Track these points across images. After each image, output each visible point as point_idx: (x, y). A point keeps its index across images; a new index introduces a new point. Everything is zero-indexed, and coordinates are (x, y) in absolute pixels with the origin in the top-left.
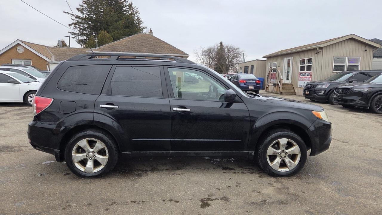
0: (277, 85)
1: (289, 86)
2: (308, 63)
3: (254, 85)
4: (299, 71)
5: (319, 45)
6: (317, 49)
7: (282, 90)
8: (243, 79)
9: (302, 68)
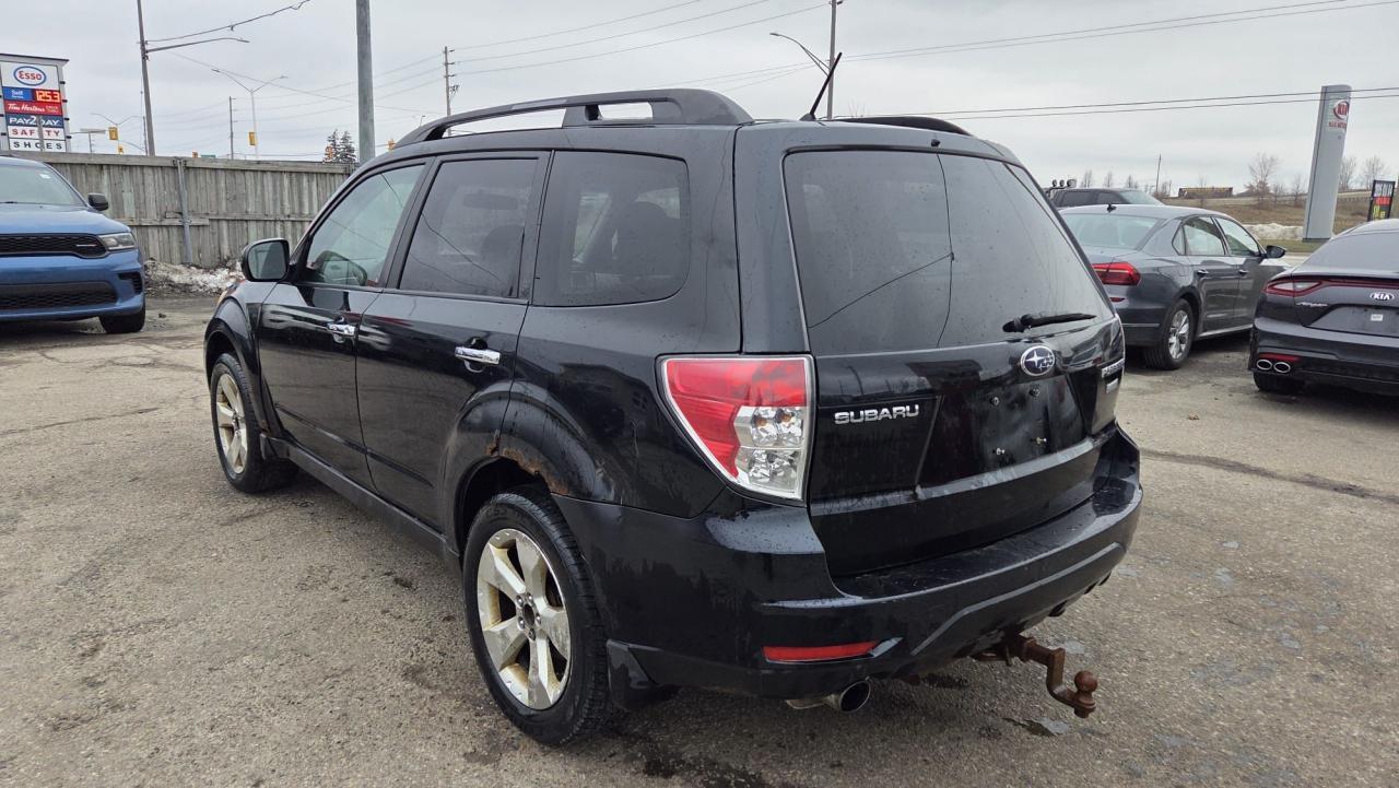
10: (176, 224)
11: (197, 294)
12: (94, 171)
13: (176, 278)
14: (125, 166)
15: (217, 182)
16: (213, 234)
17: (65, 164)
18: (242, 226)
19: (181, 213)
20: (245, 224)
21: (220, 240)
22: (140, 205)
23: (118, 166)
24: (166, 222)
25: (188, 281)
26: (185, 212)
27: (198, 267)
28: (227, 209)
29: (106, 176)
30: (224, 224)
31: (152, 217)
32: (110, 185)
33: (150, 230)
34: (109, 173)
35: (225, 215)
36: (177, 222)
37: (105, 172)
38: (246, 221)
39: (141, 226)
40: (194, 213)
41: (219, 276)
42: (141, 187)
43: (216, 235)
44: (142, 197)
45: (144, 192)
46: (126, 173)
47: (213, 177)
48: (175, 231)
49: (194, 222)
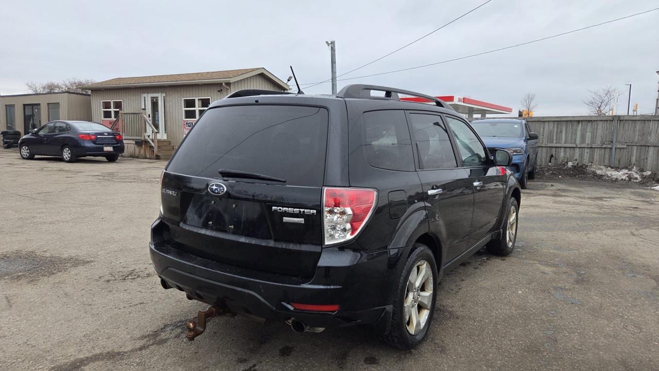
0: (144, 142)
1: (165, 144)
2: (201, 106)
3: (113, 144)
4: (182, 119)
5: (229, 79)
6: (223, 84)
7: (158, 151)
8: (88, 132)
9: (190, 115)
10: (608, 147)
11: (605, 181)
12: (575, 124)
13: (599, 172)
14: (589, 121)
15: (635, 127)
16: (628, 152)
17: (564, 121)
18: (645, 149)
19: (612, 142)
20: (647, 148)
21: (631, 155)
22: (593, 138)
23: (587, 121)
24: (604, 146)
25: (603, 174)
26: (614, 141)
27: (612, 168)
28: (638, 140)
29: (580, 125)
30: (635, 148)
31: (598, 143)
32: (582, 129)
33: (596, 149)
34: (582, 124)
35: (636, 143)
36: (610, 146)
37: (580, 124)
38: (648, 146)
39: (591, 148)
40: (619, 142)
41: (621, 173)
42: (595, 130)
43: (630, 153)
44: (595, 135)
45: (597, 132)
46: (589, 124)
47: (633, 125)
48: (608, 150)
49: (618, 146)
